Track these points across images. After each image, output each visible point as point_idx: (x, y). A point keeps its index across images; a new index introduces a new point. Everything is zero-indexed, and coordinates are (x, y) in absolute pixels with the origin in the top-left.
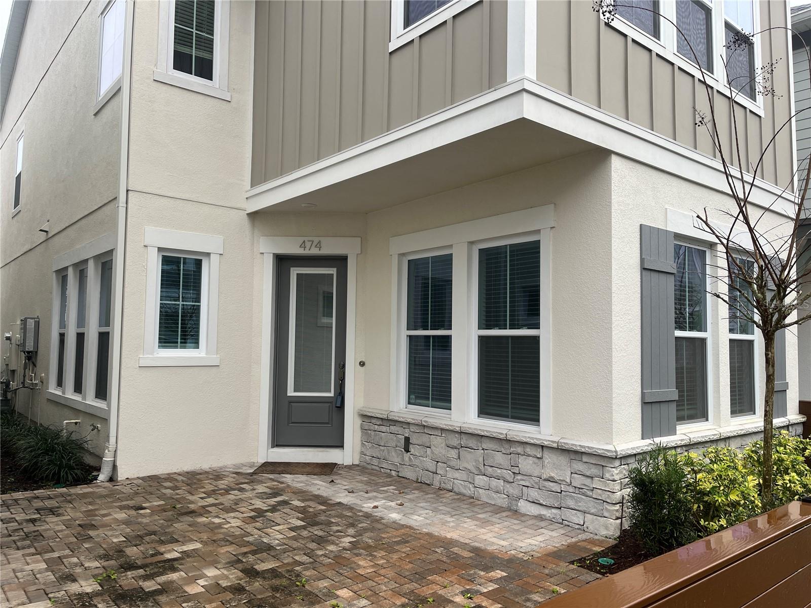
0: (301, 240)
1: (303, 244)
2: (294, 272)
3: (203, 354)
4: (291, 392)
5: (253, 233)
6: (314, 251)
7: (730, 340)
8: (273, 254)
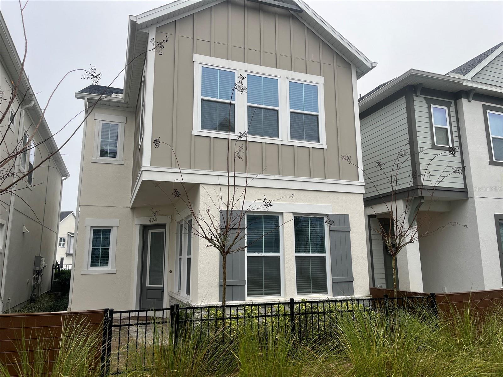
0: (150, 218)
1: (150, 220)
2: (150, 231)
3: (110, 269)
4: (148, 285)
5: (133, 217)
6: (154, 223)
7: (296, 256)
8: (140, 225)
